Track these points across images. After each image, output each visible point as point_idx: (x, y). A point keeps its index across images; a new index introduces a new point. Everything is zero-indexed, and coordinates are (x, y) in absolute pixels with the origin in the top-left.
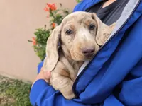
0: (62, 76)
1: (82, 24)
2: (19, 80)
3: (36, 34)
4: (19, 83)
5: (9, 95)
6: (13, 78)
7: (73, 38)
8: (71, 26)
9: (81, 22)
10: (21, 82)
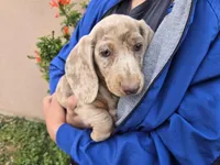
2: (21, 117)
3: (39, 45)
4: (20, 121)
5: (6, 140)
10: (24, 119)
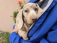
0: (23, 30)
1: (32, 8)
3: (14, 13)
5: (3, 38)
6: (5, 31)
7: (28, 14)
8: (27, 9)
9: (31, 7)
10: (8, 33)
